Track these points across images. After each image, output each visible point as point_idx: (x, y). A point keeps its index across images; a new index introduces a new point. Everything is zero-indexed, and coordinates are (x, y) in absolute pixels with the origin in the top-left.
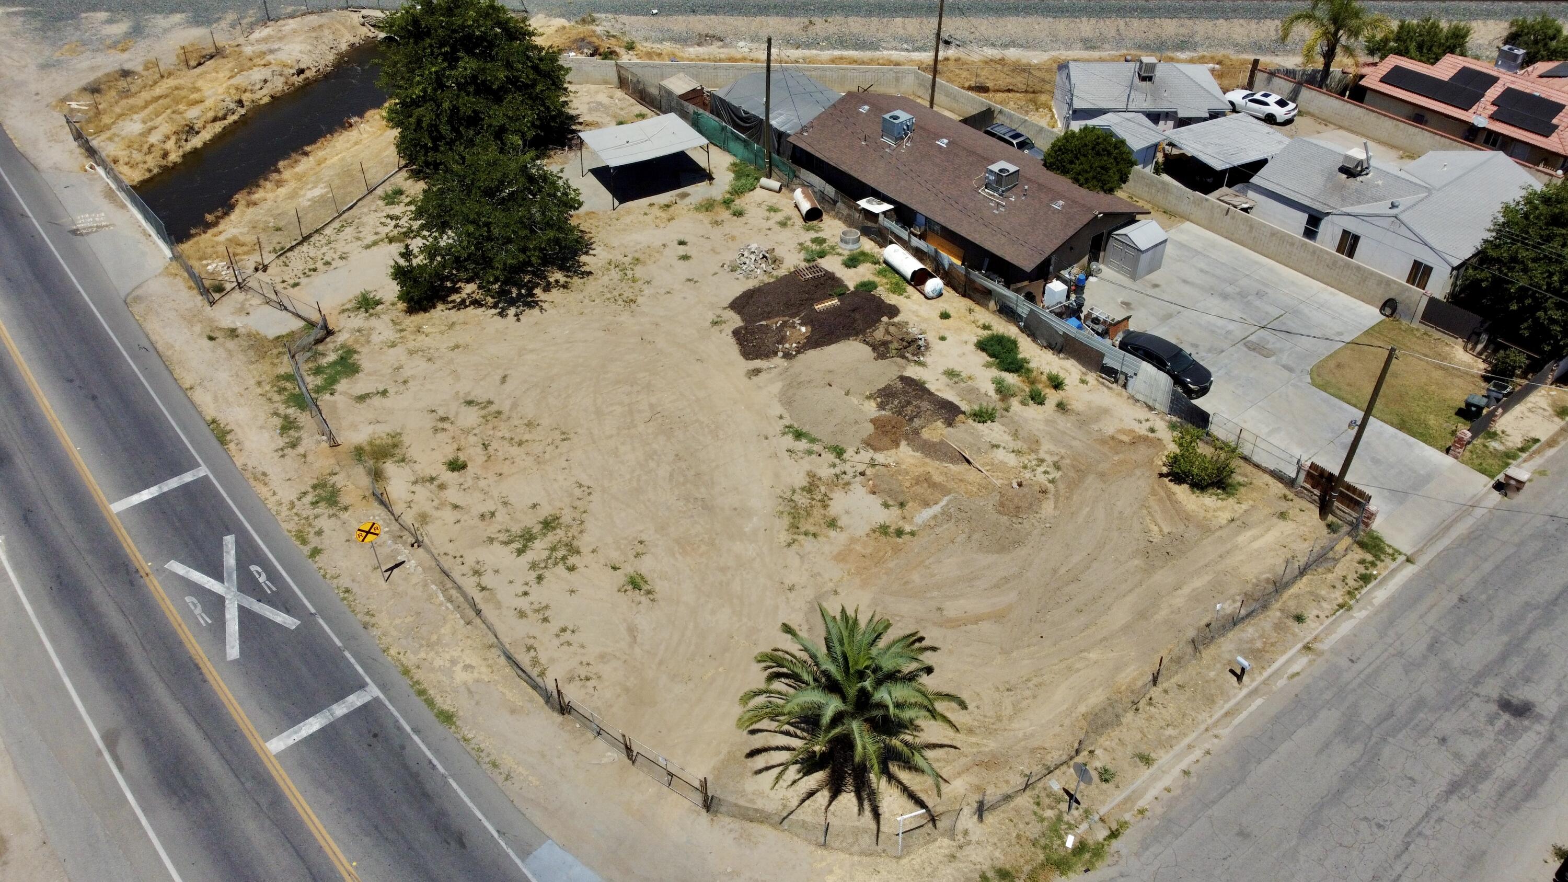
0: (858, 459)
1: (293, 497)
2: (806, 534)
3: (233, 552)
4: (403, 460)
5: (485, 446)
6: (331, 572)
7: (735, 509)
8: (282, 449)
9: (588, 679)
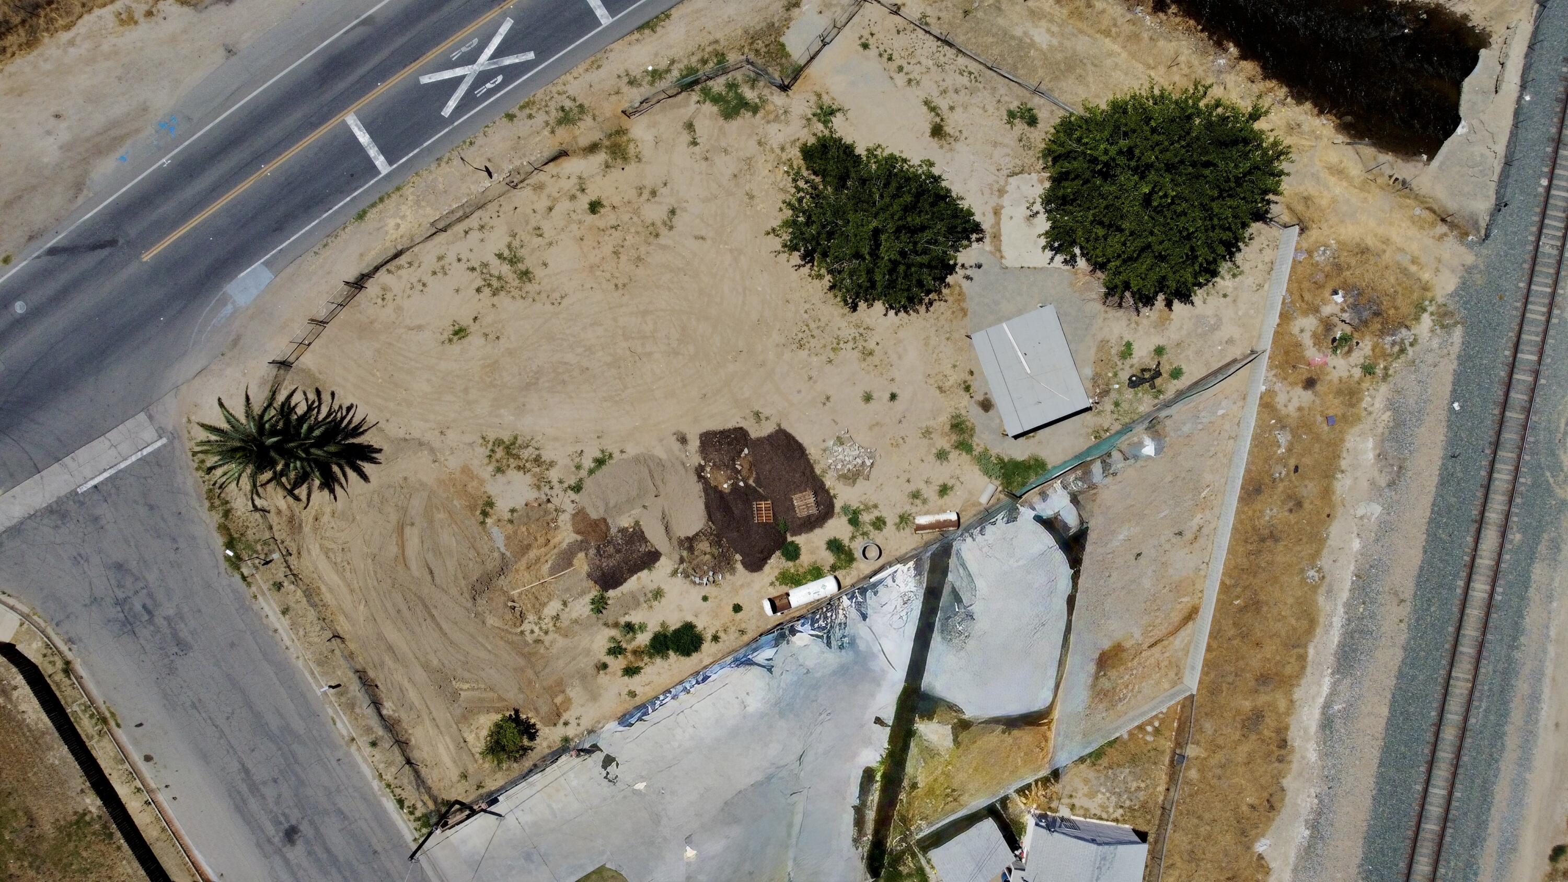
0: (566, 502)
1: (571, 93)
2: (493, 451)
3: (517, 61)
4: (607, 166)
5: (615, 227)
6: (489, 131)
7: (524, 405)
8: (627, 75)
9: (383, 299)
